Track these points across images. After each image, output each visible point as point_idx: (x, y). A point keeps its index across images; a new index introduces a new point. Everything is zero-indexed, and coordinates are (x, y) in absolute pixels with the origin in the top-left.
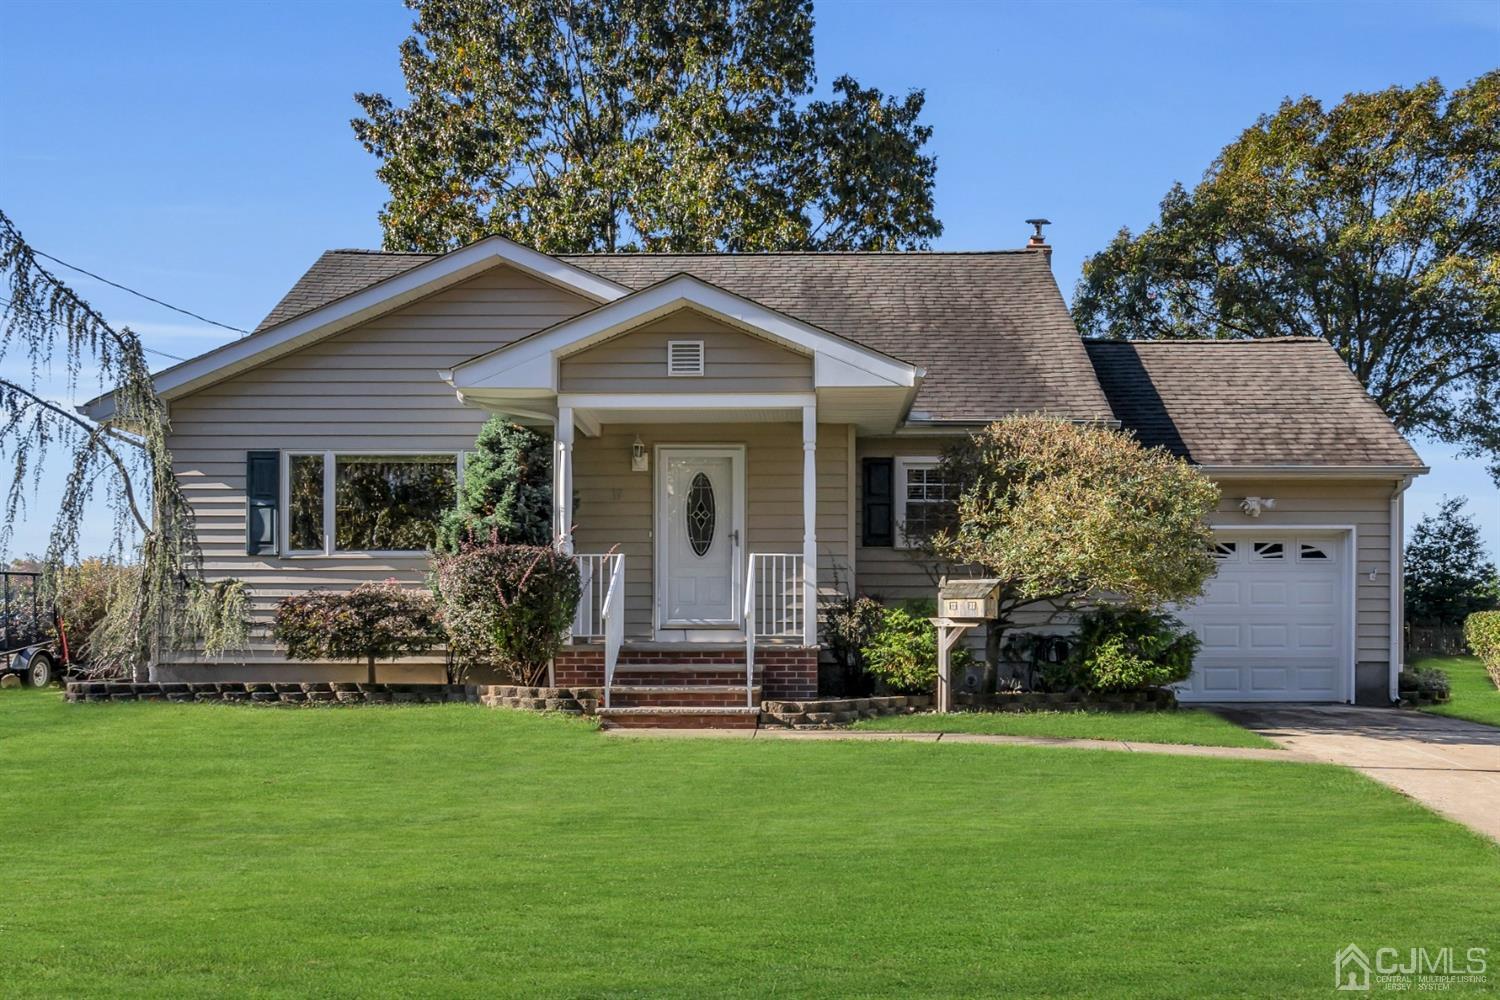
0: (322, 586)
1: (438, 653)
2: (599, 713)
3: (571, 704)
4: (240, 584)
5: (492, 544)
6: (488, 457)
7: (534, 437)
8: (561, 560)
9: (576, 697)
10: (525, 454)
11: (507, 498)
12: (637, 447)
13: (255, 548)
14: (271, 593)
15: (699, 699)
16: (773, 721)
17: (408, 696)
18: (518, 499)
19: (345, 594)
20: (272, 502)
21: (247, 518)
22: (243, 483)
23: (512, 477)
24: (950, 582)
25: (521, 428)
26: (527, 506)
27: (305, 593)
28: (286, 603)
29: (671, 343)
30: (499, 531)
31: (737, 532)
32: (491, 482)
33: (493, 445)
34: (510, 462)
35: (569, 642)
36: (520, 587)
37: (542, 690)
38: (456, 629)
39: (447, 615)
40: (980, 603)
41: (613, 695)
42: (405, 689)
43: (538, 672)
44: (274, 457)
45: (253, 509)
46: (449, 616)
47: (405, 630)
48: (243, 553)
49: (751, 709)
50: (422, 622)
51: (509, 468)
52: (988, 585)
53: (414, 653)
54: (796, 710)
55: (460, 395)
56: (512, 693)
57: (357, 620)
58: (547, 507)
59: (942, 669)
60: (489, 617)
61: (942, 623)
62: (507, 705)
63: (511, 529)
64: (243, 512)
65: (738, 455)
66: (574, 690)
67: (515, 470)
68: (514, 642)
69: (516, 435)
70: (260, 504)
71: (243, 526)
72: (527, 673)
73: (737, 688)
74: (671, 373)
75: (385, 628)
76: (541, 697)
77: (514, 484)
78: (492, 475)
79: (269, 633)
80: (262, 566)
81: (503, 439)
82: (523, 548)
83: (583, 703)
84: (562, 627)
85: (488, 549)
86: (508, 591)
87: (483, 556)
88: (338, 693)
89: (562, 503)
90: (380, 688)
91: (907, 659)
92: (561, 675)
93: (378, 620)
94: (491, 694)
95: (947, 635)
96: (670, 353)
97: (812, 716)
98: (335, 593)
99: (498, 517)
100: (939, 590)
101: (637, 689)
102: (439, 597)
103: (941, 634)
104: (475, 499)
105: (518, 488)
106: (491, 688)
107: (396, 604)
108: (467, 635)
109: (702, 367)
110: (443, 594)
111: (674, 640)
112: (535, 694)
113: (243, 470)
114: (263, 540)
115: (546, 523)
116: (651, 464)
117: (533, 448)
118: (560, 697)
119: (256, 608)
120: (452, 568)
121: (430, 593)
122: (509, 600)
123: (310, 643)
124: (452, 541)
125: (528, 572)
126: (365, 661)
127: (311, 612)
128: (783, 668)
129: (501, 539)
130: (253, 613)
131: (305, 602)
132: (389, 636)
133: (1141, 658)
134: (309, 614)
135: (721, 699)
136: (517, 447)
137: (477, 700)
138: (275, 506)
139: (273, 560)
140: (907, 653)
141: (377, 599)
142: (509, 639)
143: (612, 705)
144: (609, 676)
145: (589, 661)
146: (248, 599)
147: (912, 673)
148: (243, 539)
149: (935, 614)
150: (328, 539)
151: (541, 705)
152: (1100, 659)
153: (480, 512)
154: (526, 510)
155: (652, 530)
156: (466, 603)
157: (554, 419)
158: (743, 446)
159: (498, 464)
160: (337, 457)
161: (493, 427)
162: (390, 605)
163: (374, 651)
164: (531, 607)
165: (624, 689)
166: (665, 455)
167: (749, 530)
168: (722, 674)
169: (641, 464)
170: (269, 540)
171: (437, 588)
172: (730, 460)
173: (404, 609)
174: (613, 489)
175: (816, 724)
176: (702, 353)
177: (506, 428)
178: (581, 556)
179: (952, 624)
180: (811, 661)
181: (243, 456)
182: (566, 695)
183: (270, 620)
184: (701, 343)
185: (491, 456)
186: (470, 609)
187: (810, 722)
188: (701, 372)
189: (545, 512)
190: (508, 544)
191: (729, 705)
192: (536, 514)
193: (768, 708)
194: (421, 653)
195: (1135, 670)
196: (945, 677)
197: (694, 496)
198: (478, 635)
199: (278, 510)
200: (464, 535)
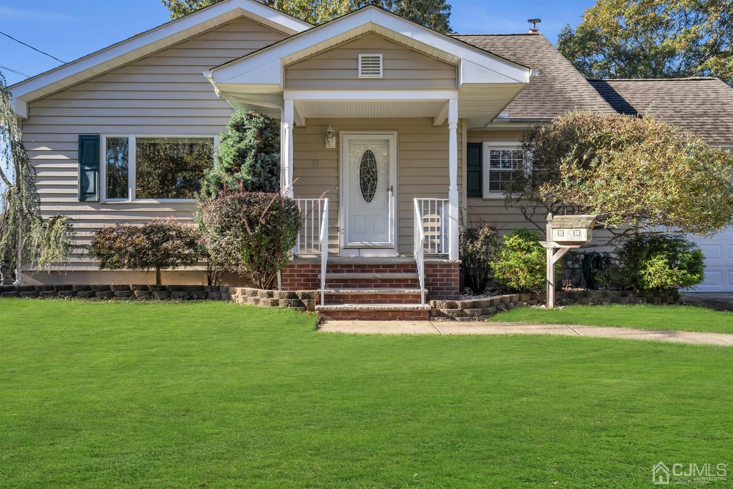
0: (125, 221)
1: (202, 264)
2: (318, 309)
3: (296, 302)
4: (64, 219)
5: (239, 192)
6: (236, 135)
7: (266, 121)
8: (288, 202)
9: (300, 298)
10: (261, 132)
11: (249, 161)
12: (329, 132)
13: (84, 196)
14: (88, 225)
15: (384, 299)
16: (440, 315)
17: (182, 293)
18: (256, 162)
19: (141, 226)
20: (95, 167)
21: (79, 178)
22: (76, 155)
23: (252, 147)
24: (555, 217)
25: (257, 115)
26: (263, 167)
27: (114, 225)
28: (100, 232)
29: (360, 56)
30: (244, 183)
31: (392, 186)
32: (239, 150)
33: (239, 127)
34: (250, 137)
35: (291, 259)
36: (261, 220)
37: (275, 292)
38: (214, 250)
39: (208, 240)
40: (584, 232)
41: (326, 296)
42: (180, 288)
43: (271, 278)
44: (96, 139)
45: (83, 172)
46: (209, 240)
47: (180, 250)
48: (76, 200)
49: (423, 306)
50: (192, 244)
51: (250, 142)
52: (588, 219)
53: (185, 264)
54: (456, 306)
55: (217, 91)
56: (254, 294)
57: (146, 244)
58: (275, 168)
59: (550, 277)
60: (237, 242)
61: (549, 245)
62: (250, 302)
63: (252, 182)
64: (76, 174)
65: (393, 138)
66: (299, 292)
67: (254, 142)
68: (256, 259)
69: (254, 119)
70: (87, 168)
71: (76, 183)
72: (263, 280)
73: (412, 291)
74: (360, 76)
75: (166, 249)
76: (275, 298)
77: (253, 151)
78: (239, 145)
79: (86, 251)
80: (88, 208)
81: (246, 122)
82: (261, 194)
83: (305, 302)
84: (287, 249)
85: (237, 195)
86: (252, 223)
87: (233, 199)
88: (135, 292)
89: (287, 164)
90: (164, 288)
91: (522, 270)
92: (286, 280)
93: (162, 243)
94: (239, 294)
95: (554, 254)
96: (360, 62)
97: (467, 311)
98: (134, 225)
99: (243, 173)
100: (547, 222)
101: (342, 291)
102: (202, 227)
103: (549, 253)
104: (227, 162)
105: (256, 156)
106: (239, 290)
107: (174, 233)
108: (222, 254)
109: (381, 72)
110: (206, 225)
111: (353, 256)
112: (270, 295)
113: (76, 147)
114: (88, 191)
115: (274, 178)
116: (338, 143)
117: (265, 129)
118: (289, 297)
119: (77, 235)
120: (212, 207)
121: (197, 226)
122: (253, 229)
123: (115, 258)
124: (212, 190)
125: (266, 210)
126: (153, 269)
127: (116, 238)
128: (436, 276)
129: (246, 188)
130: (74, 238)
131: (113, 230)
132: (169, 254)
133: (680, 269)
134: (115, 239)
135: (400, 299)
136: (255, 127)
137: (229, 298)
138: (96, 169)
139: (96, 204)
140: (522, 265)
141: (161, 229)
142: (252, 256)
143: (325, 303)
144: (323, 283)
145: (305, 271)
146: (70, 229)
147: (525, 278)
148: (76, 191)
149: (544, 239)
150: (131, 191)
151: (275, 303)
152: (651, 270)
153: (229, 171)
154: (262, 170)
155: (338, 186)
156: (222, 232)
157: (281, 108)
158: (396, 133)
159: (241, 140)
160: (137, 139)
161: (239, 114)
162: (171, 233)
163: (160, 264)
164: (268, 234)
165: (333, 291)
166: (346, 137)
167: (399, 185)
168: (398, 280)
169: (332, 144)
170: (93, 191)
171: (202, 222)
172: (388, 141)
173: (179, 235)
174: (313, 160)
175: (471, 317)
176: (381, 62)
177: (248, 115)
178: (299, 200)
179: (558, 246)
180: (455, 271)
181: (76, 138)
182: (294, 296)
183: (89, 243)
184: (381, 56)
185: (237, 134)
186: (225, 236)
187: (466, 315)
188: (381, 76)
189: (274, 170)
190: (250, 192)
191: (407, 302)
192: (268, 172)
193: (435, 305)
194: (191, 264)
195: (677, 277)
196: (552, 282)
197: (363, 164)
198: (230, 255)
199: (99, 172)
200: (220, 185)
